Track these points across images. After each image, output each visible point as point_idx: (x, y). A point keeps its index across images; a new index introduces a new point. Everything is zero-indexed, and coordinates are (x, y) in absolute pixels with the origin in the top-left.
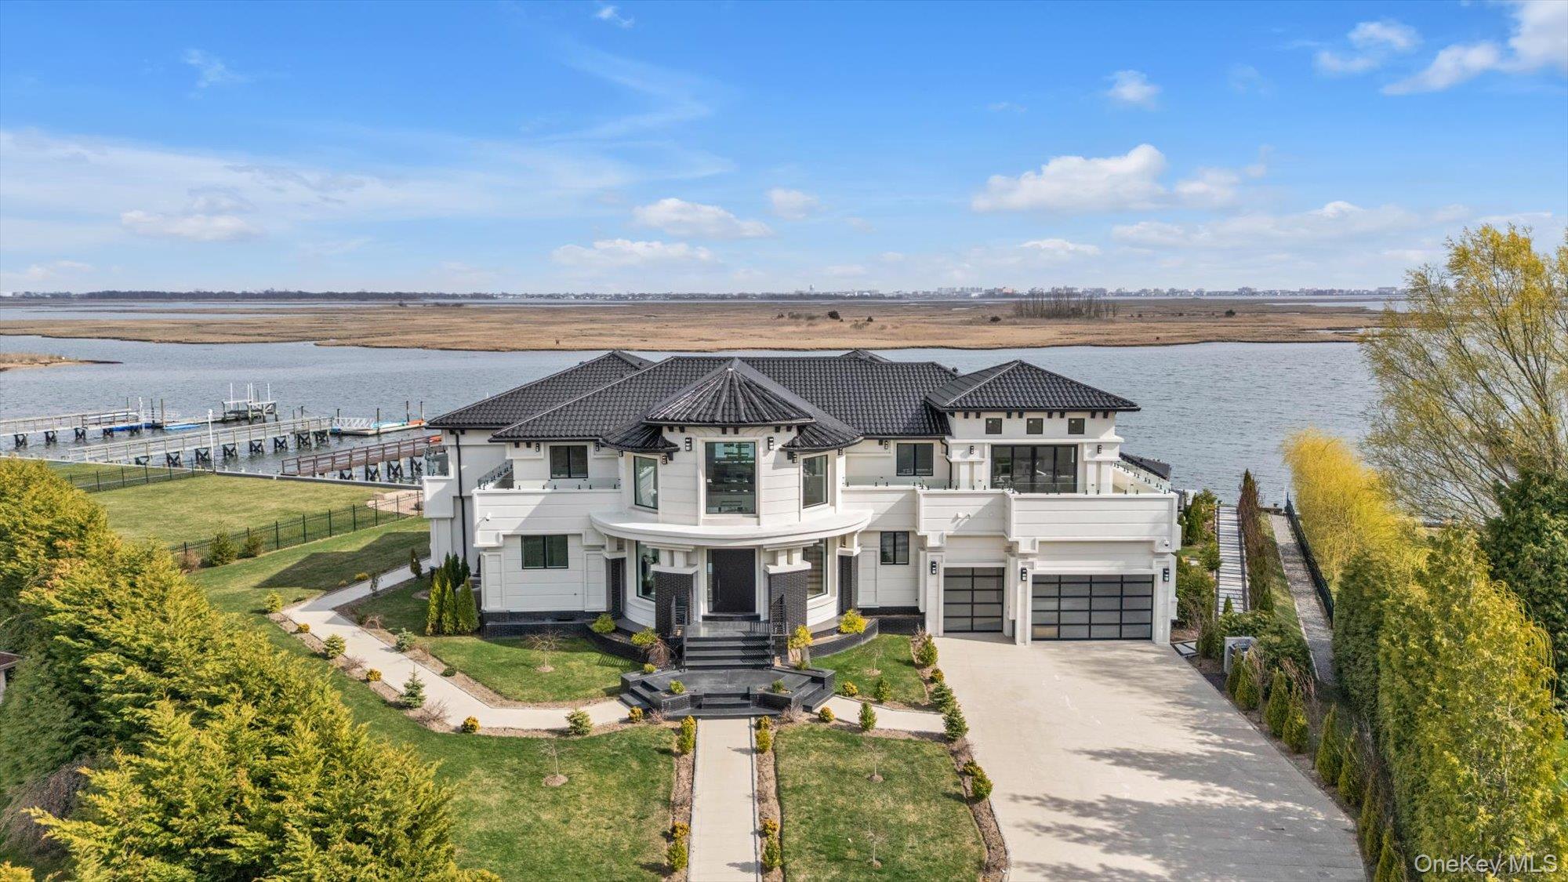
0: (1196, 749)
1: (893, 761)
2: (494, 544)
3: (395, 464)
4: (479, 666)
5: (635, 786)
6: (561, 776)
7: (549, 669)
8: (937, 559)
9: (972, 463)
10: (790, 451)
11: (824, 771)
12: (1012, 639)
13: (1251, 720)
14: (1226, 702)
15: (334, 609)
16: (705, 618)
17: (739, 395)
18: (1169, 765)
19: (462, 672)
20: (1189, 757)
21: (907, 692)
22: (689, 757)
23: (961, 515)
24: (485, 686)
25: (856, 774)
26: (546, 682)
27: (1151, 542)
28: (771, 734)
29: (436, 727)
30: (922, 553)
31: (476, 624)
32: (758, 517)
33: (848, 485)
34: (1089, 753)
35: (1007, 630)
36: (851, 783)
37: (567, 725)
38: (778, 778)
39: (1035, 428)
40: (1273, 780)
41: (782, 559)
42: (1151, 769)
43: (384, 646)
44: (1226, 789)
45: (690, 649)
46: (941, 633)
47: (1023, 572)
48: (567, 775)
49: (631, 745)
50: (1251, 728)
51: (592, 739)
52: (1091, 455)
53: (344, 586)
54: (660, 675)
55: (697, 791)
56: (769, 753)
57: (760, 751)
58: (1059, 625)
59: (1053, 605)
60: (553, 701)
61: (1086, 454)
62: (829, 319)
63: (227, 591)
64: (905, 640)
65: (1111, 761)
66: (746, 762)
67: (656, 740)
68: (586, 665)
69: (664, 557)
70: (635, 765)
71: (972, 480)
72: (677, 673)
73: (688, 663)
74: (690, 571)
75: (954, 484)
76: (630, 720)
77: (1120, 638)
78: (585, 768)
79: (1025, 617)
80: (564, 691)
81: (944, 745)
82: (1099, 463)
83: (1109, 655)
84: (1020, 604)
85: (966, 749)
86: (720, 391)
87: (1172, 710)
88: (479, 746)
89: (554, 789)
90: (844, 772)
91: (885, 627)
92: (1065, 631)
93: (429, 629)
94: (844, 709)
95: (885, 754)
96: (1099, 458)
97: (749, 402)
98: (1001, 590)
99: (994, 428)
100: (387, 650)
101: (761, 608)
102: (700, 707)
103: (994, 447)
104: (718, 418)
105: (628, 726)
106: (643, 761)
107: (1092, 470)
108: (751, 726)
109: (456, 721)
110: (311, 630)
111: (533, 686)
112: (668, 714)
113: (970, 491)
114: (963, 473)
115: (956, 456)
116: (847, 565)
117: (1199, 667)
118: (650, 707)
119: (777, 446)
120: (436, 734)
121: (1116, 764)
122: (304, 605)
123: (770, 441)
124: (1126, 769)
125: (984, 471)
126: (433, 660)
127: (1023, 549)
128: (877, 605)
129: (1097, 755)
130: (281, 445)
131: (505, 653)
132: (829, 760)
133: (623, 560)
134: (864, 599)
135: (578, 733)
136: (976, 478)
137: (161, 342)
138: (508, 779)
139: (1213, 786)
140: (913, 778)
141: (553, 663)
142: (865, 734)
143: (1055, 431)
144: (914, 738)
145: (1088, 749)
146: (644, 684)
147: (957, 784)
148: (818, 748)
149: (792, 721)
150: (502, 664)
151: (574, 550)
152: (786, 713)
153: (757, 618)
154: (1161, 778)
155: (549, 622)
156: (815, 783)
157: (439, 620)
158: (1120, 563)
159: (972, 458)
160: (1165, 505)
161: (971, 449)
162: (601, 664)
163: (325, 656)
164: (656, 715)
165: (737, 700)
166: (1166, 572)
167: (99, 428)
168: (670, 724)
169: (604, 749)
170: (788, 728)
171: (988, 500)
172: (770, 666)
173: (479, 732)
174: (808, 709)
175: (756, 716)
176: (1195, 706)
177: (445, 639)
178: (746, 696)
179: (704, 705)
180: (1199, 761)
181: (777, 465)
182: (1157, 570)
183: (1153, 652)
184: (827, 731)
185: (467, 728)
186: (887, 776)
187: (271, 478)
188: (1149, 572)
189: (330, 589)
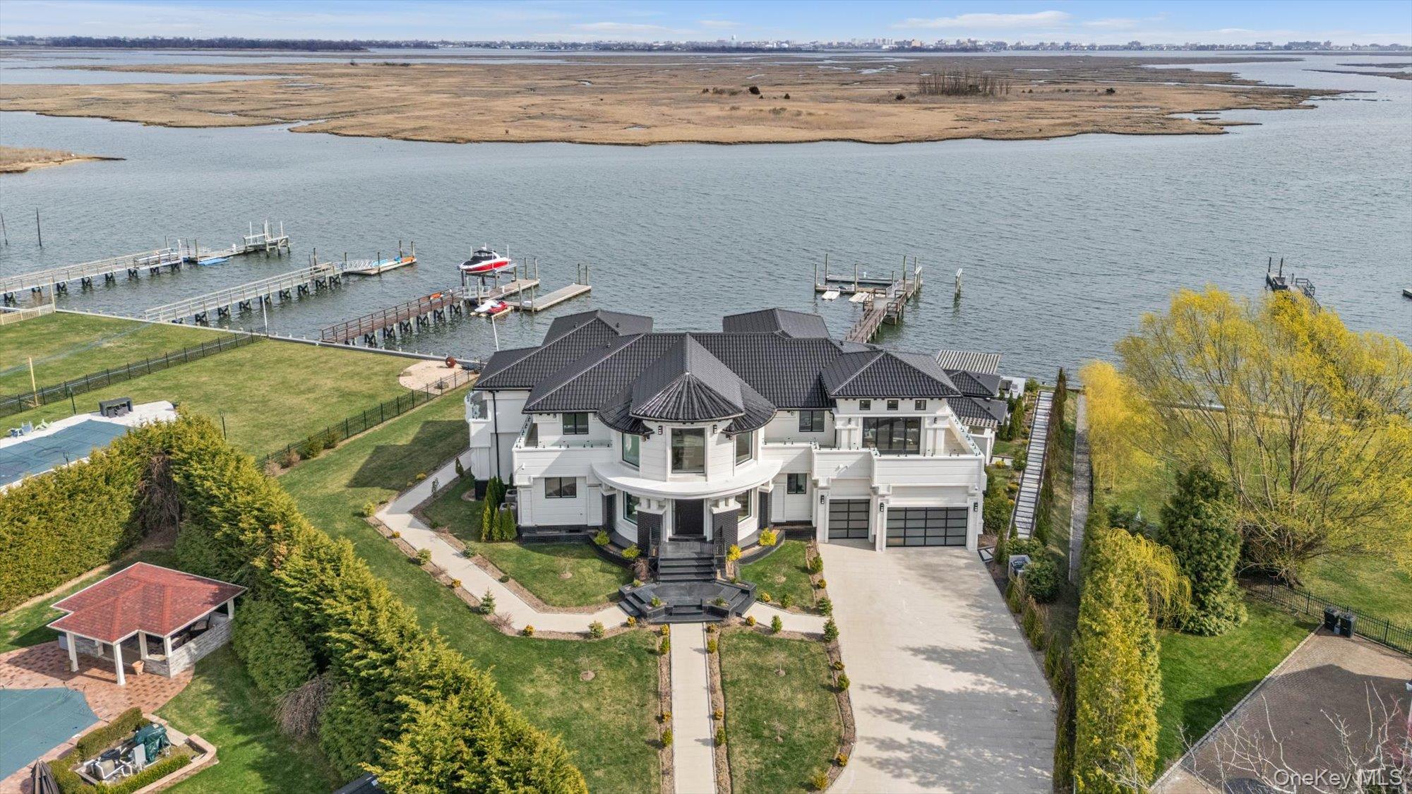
0: (977, 646)
1: (791, 659)
2: (526, 483)
3: (406, 322)
4: (523, 572)
5: (636, 680)
6: (590, 672)
7: (569, 575)
8: (825, 494)
9: (850, 430)
10: (728, 433)
11: (749, 667)
12: (873, 546)
13: (1016, 621)
14: (1004, 605)
15: (410, 512)
16: (670, 539)
17: (694, 396)
18: (958, 659)
19: (513, 578)
20: (972, 653)
21: (802, 598)
22: (666, 656)
23: (841, 466)
24: (531, 591)
25: (769, 670)
26: (569, 588)
27: (967, 487)
28: (715, 636)
29: (506, 631)
30: (815, 489)
31: (515, 534)
32: (706, 476)
33: (766, 443)
34: (912, 649)
35: (870, 539)
36: (765, 677)
37: (589, 630)
38: (723, 674)
39: (893, 406)
40: (1020, 672)
41: (722, 504)
42: (949, 664)
43: (455, 551)
44: (990, 680)
45: (662, 567)
46: (827, 540)
47: (882, 505)
48: (594, 671)
49: (630, 646)
50: (1014, 627)
51: (606, 641)
52: (930, 424)
53: (411, 487)
54: (643, 587)
55: (674, 687)
56: (716, 652)
57: (709, 651)
58: (905, 537)
59: (901, 524)
60: (578, 605)
61: (926, 424)
62: (750, 95)
63: (329, 491)
64: (802, 547)
65: (924, 657)
66: (701, 659)
67: (645, 641)
68: (591, 572)
69: (644, 503)
70: (634, 663)
71: (849, 443)
72: (654, 586)
73: (662, 578)
74: (660, 512)
75: (838, 445)
76: (626, 625)
77: (945, 545)
78: (604, 666)
79: (882, 534)
80: (582, 599)
81: (824, 644)
82: (935, 430)
83: (935, 560)
84: (879, 525)
85: (836, 649)
86: (681, 393)
87: (969, 612)
88: (538, 648)
89: (587, 683)
90: (761, 668)
91: (789, 535)
92: (908, 541)
93: (483, 538)
94: (761, 614)
95: (787, 653)
96: (935, 426)
97: (701, 401)
98: (867, 512)
99: (866, 406)
100: (457, 555)
101: (708, 532)
102: (671, 614)
103: (865, 419)
104: (681, 416)
105: (626, 630)
106: (639, 660)
107: (930, 433)
108: (703, 630)
109: (519, 625)
110: (401, 536)
111: (561, 592)
112: (651, 621)
113: (848, 450)
114: (844, 437)
115: (839, 425)
116: (765, 498)
117: (992, 572)
118: (640, 615)
119: (719, 430)
120: (508, 638)
121: (926, 659)
122: (388, 507)
123: (715, 427)
124: (932, 663)
125: (858, 437)
126: (491, 566)
127: (881, 492)
128: (784, 520)
129: (916, 651)
130: (303, 289)
131: (539, 559)
132: (753, 659)
133: (614, 495)
134: (775, 517)
135: (596, 637)
136: (852, 441)
137: (147, 124)
138: (559, 675)
139: (982, 677)
140: (803, 671)
141: (571, 569)
142: (775, 636)
143: (906, 409)
144: (806, 639)
145: (911, 646)
146: (634, 595)
147: (830, 677)
148: (746, 648)
149: (729, 625)
150: (538, 571)
151: (581, 488)
152: (725, 620)
153: (705, 539)
154: (953, 671)
155: (564, 534)
156: (744, 677)
157: (490, 532)
158: (946, 499)
159: (849, 427)
160: (976, 463)
161: (850, 420)
162: (603, 571)
163: (416, 562)
164: (644, 622)
165: (694, 610)
166: (976, 505)
167: (148, 267)
168: (653, 628)
169: (613, 650)
170: (727, 631)
171: (860, 456)
172: (715, 579)
173: (535, 635)
174: (739, 615)
175: (707, 622)
176: (984, 608)
177: (495, 545)
178: (700, 607)
179: (675, 614)
180: (978, 656)
181: (719, 442)
182: (970, 504)
183: (965, 558)
184: (751, 634)
185: (526, 633)
186: (788, 672)
187: (314, 344)
188: (964, 505)
189: (402, 490)
